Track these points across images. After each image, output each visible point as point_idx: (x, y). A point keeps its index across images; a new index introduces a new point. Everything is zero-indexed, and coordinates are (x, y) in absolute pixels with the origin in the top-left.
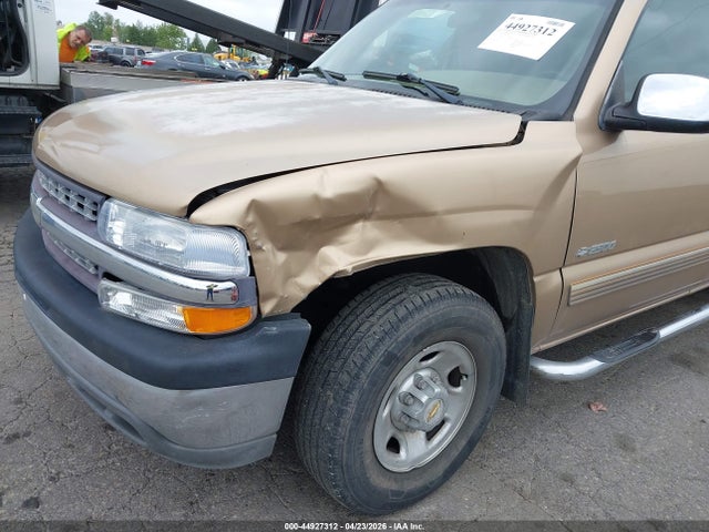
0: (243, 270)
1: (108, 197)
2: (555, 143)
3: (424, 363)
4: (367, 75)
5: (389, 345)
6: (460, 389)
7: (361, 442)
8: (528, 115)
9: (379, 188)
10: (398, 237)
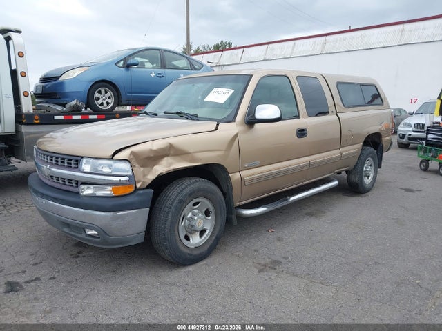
0: (130, 173)
1: (82, 157)
2: (229, 130)
3: (195, 207)
4: (165, 113)
5: (180, 197)
6: (210, 218)
7: (174, 231)
8: (219, 122)
9: (171, 146)
10: (180, 161)
